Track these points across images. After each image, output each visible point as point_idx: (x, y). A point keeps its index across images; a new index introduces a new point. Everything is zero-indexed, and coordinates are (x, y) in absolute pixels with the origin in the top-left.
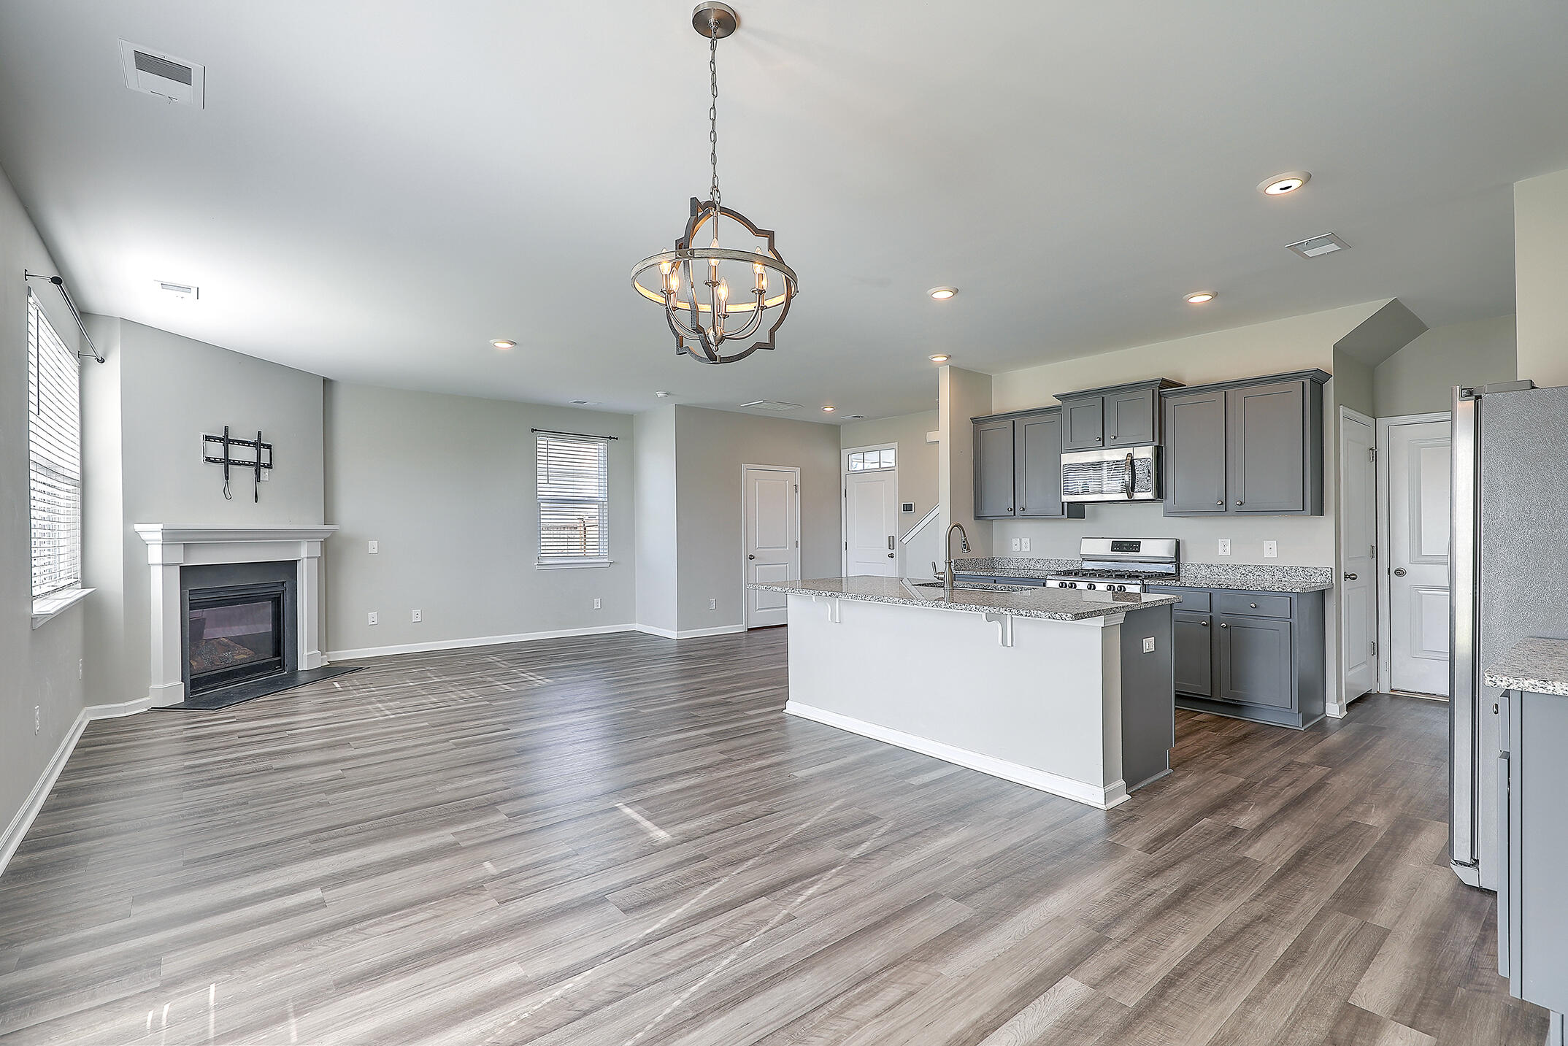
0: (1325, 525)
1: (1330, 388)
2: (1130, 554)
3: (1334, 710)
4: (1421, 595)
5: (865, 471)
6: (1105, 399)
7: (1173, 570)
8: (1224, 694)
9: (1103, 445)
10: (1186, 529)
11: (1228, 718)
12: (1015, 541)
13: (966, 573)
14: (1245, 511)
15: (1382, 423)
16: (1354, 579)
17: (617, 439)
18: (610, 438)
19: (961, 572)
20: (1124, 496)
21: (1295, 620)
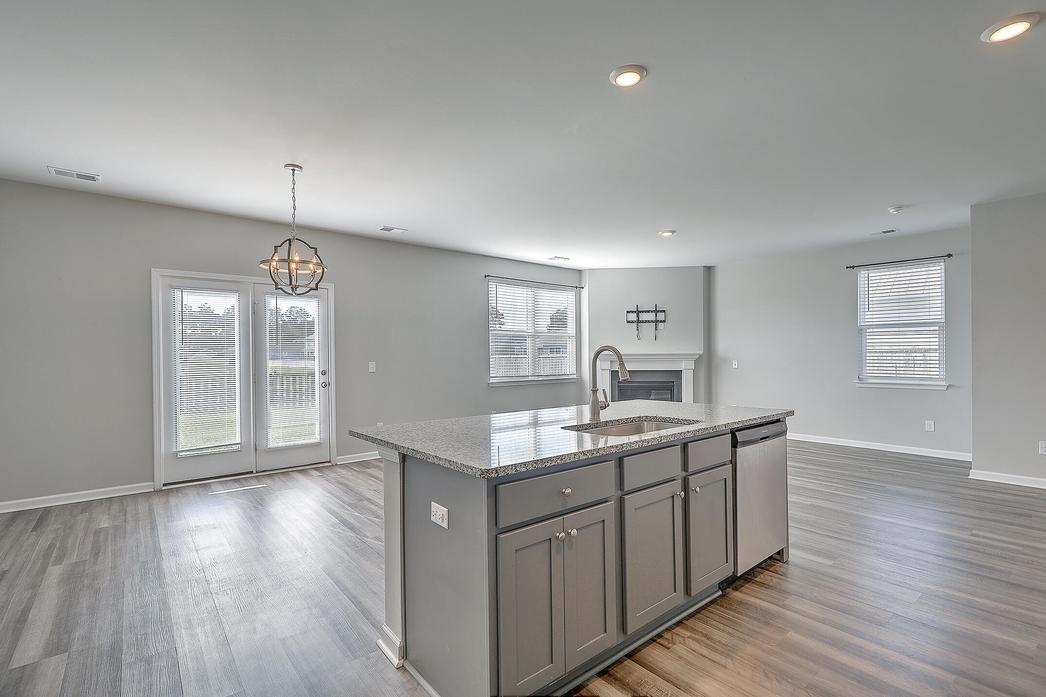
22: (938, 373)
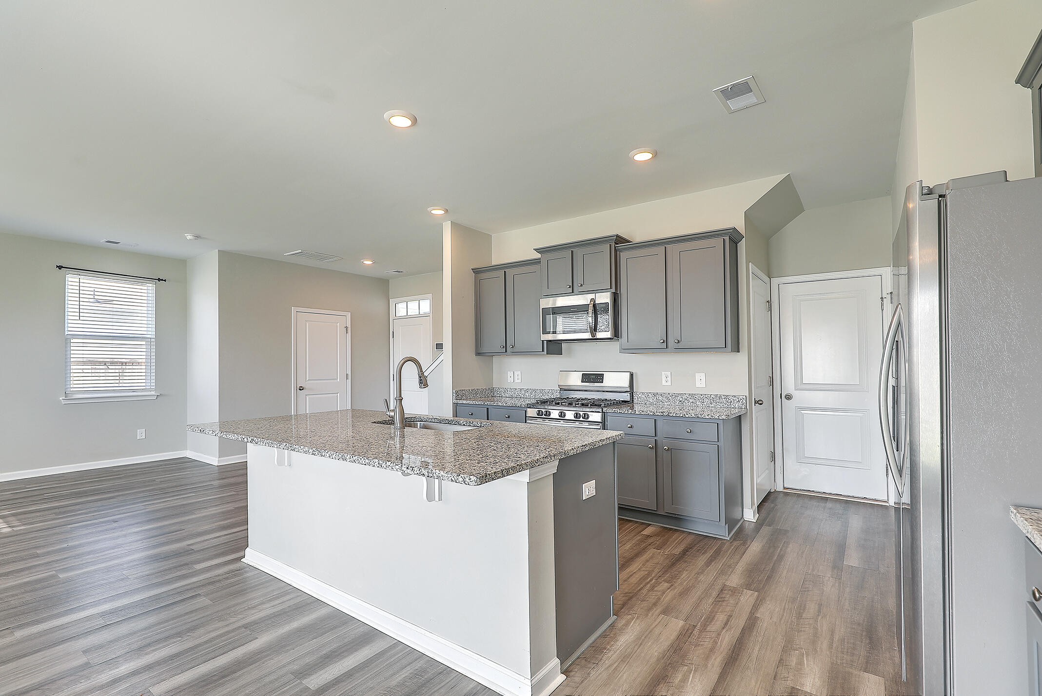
0: (741, 359)
1: (742, 246)
2: (596, 384)
3: (750, 515)
4: (803, 414)
5: (407, 317)
6: (574, 253)
7: (628, 399)
8: (668, 509)
9: (572, 291)
10: (639, 363)
11: (671, 529)
12: (510, 374)
13: (465, 402)
14: (681, 348)
15: (775, 281)
16: (761, 404)
17: (165, 281)
18: (159, 280)
19: (461, 402)
20: (587, 336)
21: (721, 444)
22: (144, 384)
